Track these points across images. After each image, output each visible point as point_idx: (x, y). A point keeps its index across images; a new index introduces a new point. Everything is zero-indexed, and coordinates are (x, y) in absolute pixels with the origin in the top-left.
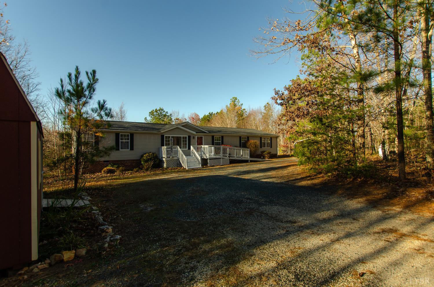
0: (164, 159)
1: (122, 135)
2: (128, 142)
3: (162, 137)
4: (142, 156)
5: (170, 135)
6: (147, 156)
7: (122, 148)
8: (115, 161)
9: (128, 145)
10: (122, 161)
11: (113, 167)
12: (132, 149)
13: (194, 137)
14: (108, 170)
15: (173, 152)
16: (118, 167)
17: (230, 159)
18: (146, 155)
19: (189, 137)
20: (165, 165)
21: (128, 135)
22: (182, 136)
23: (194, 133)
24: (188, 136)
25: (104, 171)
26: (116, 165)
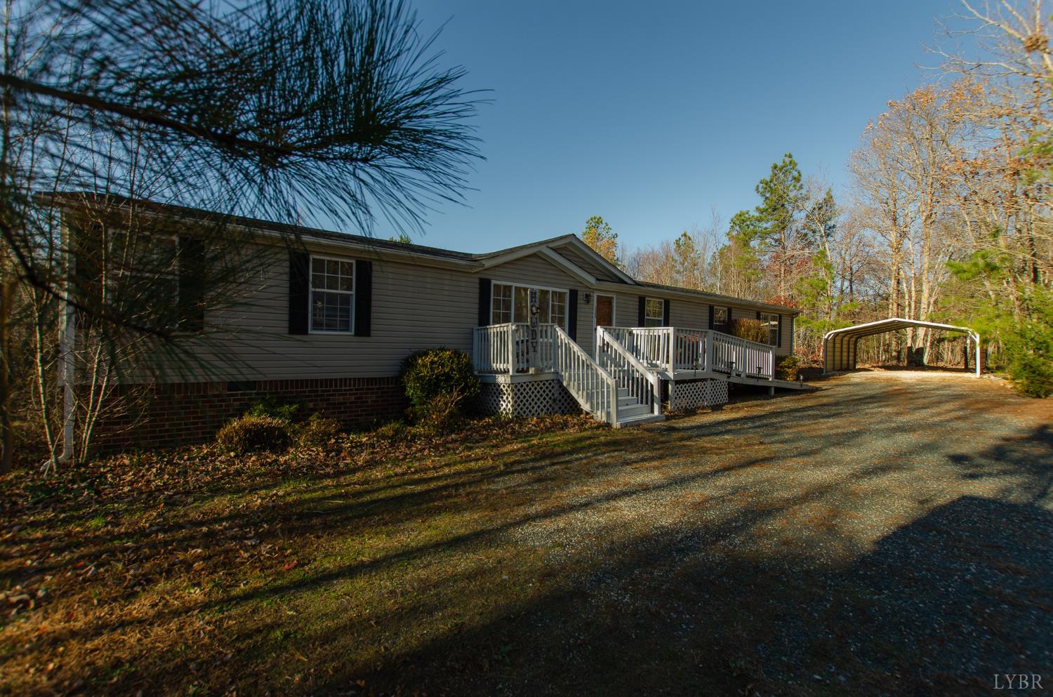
0: (501, 379)
1: (319, 265)
2: (346, 299)
3: (485, 285)
4: (409, 363)
5: (514, 279)
6: (432, 363)
7: (317, 325)
8: (285, 383)
9: (348, 311)
10: (314, 382)
11: (273, 415)
12: (364, 328)
13: (587, 296)
14: (247, 430)
15: (539, 349)
16: (300, 417)
17: (729, 383)
18: (428, 360)
19: (574, 294)
20: (506, 405)
21: (347, 269)
22: (551, 289)
23: (592, 280)
24: (571, 291)
25: (229, 439)
26: (291, 404)
